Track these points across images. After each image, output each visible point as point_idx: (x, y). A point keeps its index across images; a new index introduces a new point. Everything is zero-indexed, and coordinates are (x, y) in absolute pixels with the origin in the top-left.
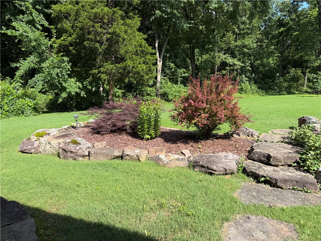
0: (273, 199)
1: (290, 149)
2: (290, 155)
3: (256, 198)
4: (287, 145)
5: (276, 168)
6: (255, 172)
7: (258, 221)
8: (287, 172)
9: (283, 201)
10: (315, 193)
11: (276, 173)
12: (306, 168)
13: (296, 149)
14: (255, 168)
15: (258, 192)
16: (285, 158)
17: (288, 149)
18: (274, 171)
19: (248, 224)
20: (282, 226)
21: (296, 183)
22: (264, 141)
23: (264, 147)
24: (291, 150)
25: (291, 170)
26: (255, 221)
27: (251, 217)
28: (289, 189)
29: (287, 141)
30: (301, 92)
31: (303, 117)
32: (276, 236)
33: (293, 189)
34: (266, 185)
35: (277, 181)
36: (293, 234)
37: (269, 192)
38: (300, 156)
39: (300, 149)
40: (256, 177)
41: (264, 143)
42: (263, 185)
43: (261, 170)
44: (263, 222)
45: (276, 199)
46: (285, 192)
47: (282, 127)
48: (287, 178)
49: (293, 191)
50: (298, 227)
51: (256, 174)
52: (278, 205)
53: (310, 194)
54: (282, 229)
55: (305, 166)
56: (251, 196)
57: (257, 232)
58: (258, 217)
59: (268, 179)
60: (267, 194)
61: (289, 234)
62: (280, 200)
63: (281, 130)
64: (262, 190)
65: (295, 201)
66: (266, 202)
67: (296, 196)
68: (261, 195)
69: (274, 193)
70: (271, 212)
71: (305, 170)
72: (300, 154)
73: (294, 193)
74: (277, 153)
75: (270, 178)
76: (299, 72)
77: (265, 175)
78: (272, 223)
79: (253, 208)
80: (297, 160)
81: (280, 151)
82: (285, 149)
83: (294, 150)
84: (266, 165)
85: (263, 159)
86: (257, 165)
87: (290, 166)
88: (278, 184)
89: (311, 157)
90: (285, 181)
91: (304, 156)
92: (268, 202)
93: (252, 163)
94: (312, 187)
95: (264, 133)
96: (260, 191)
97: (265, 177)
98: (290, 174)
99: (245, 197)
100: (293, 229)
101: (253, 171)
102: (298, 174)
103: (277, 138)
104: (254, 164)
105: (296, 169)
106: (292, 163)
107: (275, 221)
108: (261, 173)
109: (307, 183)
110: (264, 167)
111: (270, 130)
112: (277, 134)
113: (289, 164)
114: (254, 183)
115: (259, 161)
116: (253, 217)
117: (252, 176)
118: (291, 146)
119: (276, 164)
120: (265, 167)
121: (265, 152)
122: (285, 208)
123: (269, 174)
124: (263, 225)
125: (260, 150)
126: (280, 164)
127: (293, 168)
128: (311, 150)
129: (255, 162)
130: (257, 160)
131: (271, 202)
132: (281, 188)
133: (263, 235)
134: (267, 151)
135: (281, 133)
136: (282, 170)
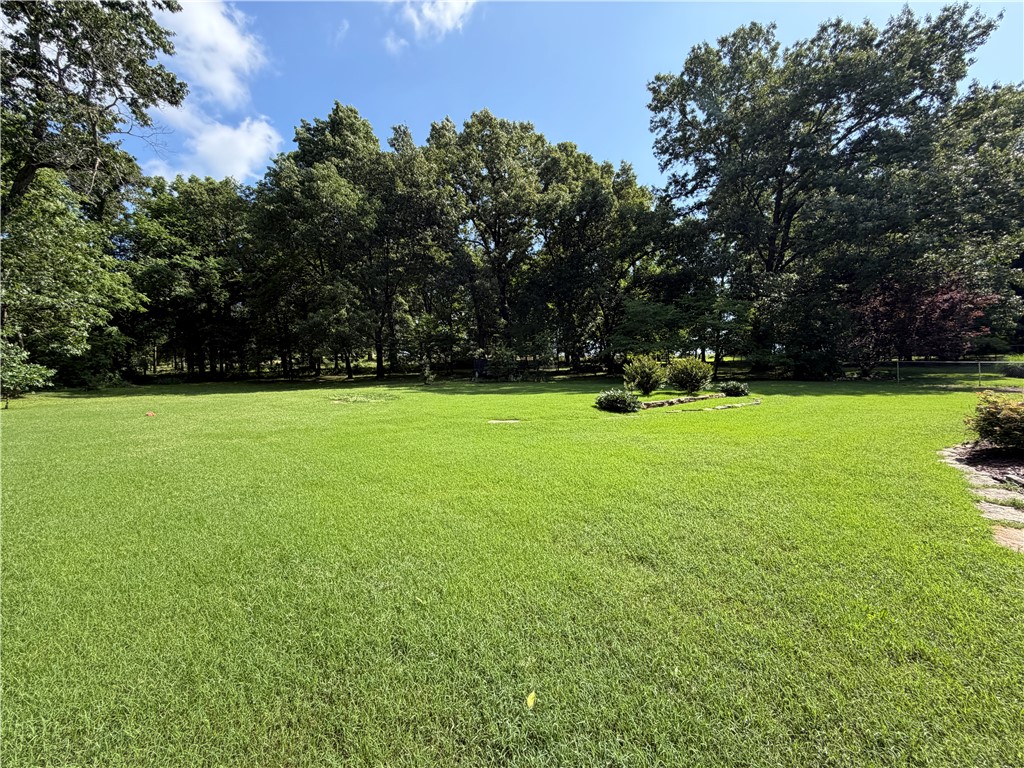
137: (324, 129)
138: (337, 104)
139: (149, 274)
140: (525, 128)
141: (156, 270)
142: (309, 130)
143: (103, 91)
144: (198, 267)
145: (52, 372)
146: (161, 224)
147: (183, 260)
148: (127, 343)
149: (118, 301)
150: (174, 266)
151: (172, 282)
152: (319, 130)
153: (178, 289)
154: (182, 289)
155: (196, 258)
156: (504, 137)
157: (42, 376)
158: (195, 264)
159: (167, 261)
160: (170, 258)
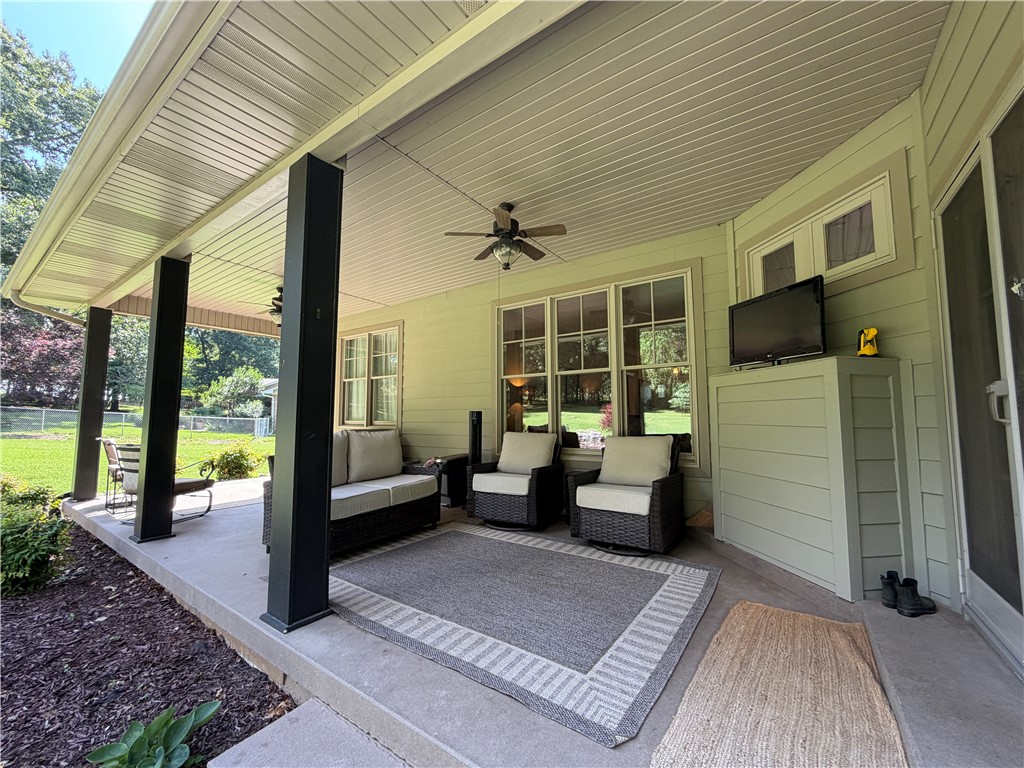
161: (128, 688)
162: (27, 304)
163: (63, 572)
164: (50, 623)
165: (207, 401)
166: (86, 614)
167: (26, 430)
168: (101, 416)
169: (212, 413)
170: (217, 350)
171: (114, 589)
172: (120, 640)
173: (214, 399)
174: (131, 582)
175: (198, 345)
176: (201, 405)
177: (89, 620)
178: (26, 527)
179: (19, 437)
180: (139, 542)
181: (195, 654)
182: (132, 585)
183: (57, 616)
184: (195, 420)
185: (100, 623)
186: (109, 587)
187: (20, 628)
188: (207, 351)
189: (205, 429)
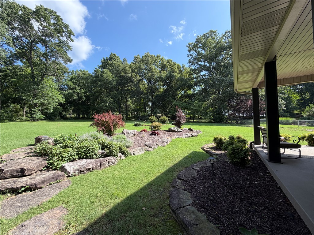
0: (38, 199)
1: (37, 160)
2: (40, 163)
3: (22, 207)
4: (33, 157)
5: (31, 177)
6: (13, 187)
7: (34, 221)
8: (41, 175)
9: (46, 196)
10: (64, 180)
11: (34, 180)
12: (54, 168)
13: (42, 158)
14: (11, 184)
15: (21, 201)
16: (37, 167)
17: (36, 160)
18: (30, 179)
19: (26, 230)
20: (54, 211)
21: (51, 180)
22: (10, 161)
23: (14, 165)
24: (39, 160)
25: (43, 173)
26: (31, 223)
27: (25, 223)
28: (47, 186)
29: (31, 154)
30: (21, 120)
31: (39, 137)
32: (53, 221)
33: (50, 184)
34: (27, 192)
35: (36, 185)
36: (64, 211)
37: (32, 196)
38: (47, 162)
39: (45, 158)
40: (15, 191)
41: (11, 162)
42: (24, 194)
43: (18, 183)
44: (39, 220)
45: (40, 197)
46: (45, 190)
47: (21, 146)
48: (44, 179)
49: (50, 186)
50: (64, 205)
51: (15, 188)
52: (44, 200)
53: (62, 182)
54: (55, 213)
55: (53, 167)
56: (16, 208)
57: (36, 230)
58: (32, 219)
59: (28, 187)
60: (31, 198)
61: (61, 213)
62: (44, 196)
63: (22, 149)
64: (24, 197)
65: (55, 191)
66: (33, 204)
67: (53, 188)
68: (26, 201)
69: (37, 195)
70: (41, 208)
71: (54, 169)
72: (47, 160)
73: (52, 187)
74: (29, 165)
75: (30, 185)
76: (19, 107)
77: (25, 185)
78: (46, 215)
79: (24, 216)
80: (46, 165)
81: (31, 163)
82: (33, 160)
83: (41, 159)
84: (20, 178)
85: (16, 174)
86: (12, 181)
87: (41, 170)
88: (38, 187)
89: (56, 160)
90: (43, 182)
91: (51, 161)
92: (35, 203)
93: (4, 182)
94: (61, 178)
95: (5, 154)
96: (23, 199)
97: (24, 187)
98: (44, 176)
99: (10, 212)
100: (62, 208)
101: (9, 187)
102: (51, 174)
103: (21, 155)
104: (7, 182)
105: (47, 171)
106: (43, 169)
107: (48, 212)
108: (19, 186)
109: (58, 176)
110: (19, 180)
111: (10, 151)
112: (19, 152)
113: (40, 170)
114: (13, 197)
115: (11, 177)
116: (28, 222)
117: (9, 192)
118: (37, 158)
119: (31, 173)
120: (21, 179)
121: (18, 168)
122: (51, 199)
123: (28, 183)
124: (39, 221)
125: (11, 168)
126: (34, 172)
127: (44, 171)
128: (55, 156)
129: (7, 180)
130: (9, 177)
131: (38, 202)
132: (41, 188)
133: (43, 228)
134: (19, 166)
135: (23, 151)
136: (37, 176)
137: (108, 59)
138: (111, 53)
139: (68, 94)
140: (158, 56)
141: (69, 93)
142: (104, 60)
143: (59, 58)
144: (79, 92)
145: (44, 116)
146: (72, 82)
147: (76, 91)
148: (62, 110)
149: (59, 101)
150: (74, 92)
151: (73, 96)
152: (107, 60)
153: (74, 97)
154: (75, 97)
155: (79, 90)
156: (151, 59)
157: (42, 117)
158: (79, 91)
159: (72, 91)
160: (73, 90)
161: (259, 213)
162: (239, 92)
163: (250, 163)
164: (244, 177)
165: (305, 114)
166: (253, 179)
167: (249, 125)
168: (259, 120)
169: (309, 119)
170: (308, 94)
171: (262, 174)
172: (260, 193)
173: (308, 113)
174: (268, 174)
175: (299, 94)
176: (303, 116)
177: (253, 181)
178: (239, 149)
179: (248, 126)
180: (269, 162)
181: (287, 217)
182: (268, 175)
183: (246, 176)
184: (300, 121)
185: (256, 183)
186: (261, 173)
187: (237, 175)
188: (304, 96)
189: (305, 125)
